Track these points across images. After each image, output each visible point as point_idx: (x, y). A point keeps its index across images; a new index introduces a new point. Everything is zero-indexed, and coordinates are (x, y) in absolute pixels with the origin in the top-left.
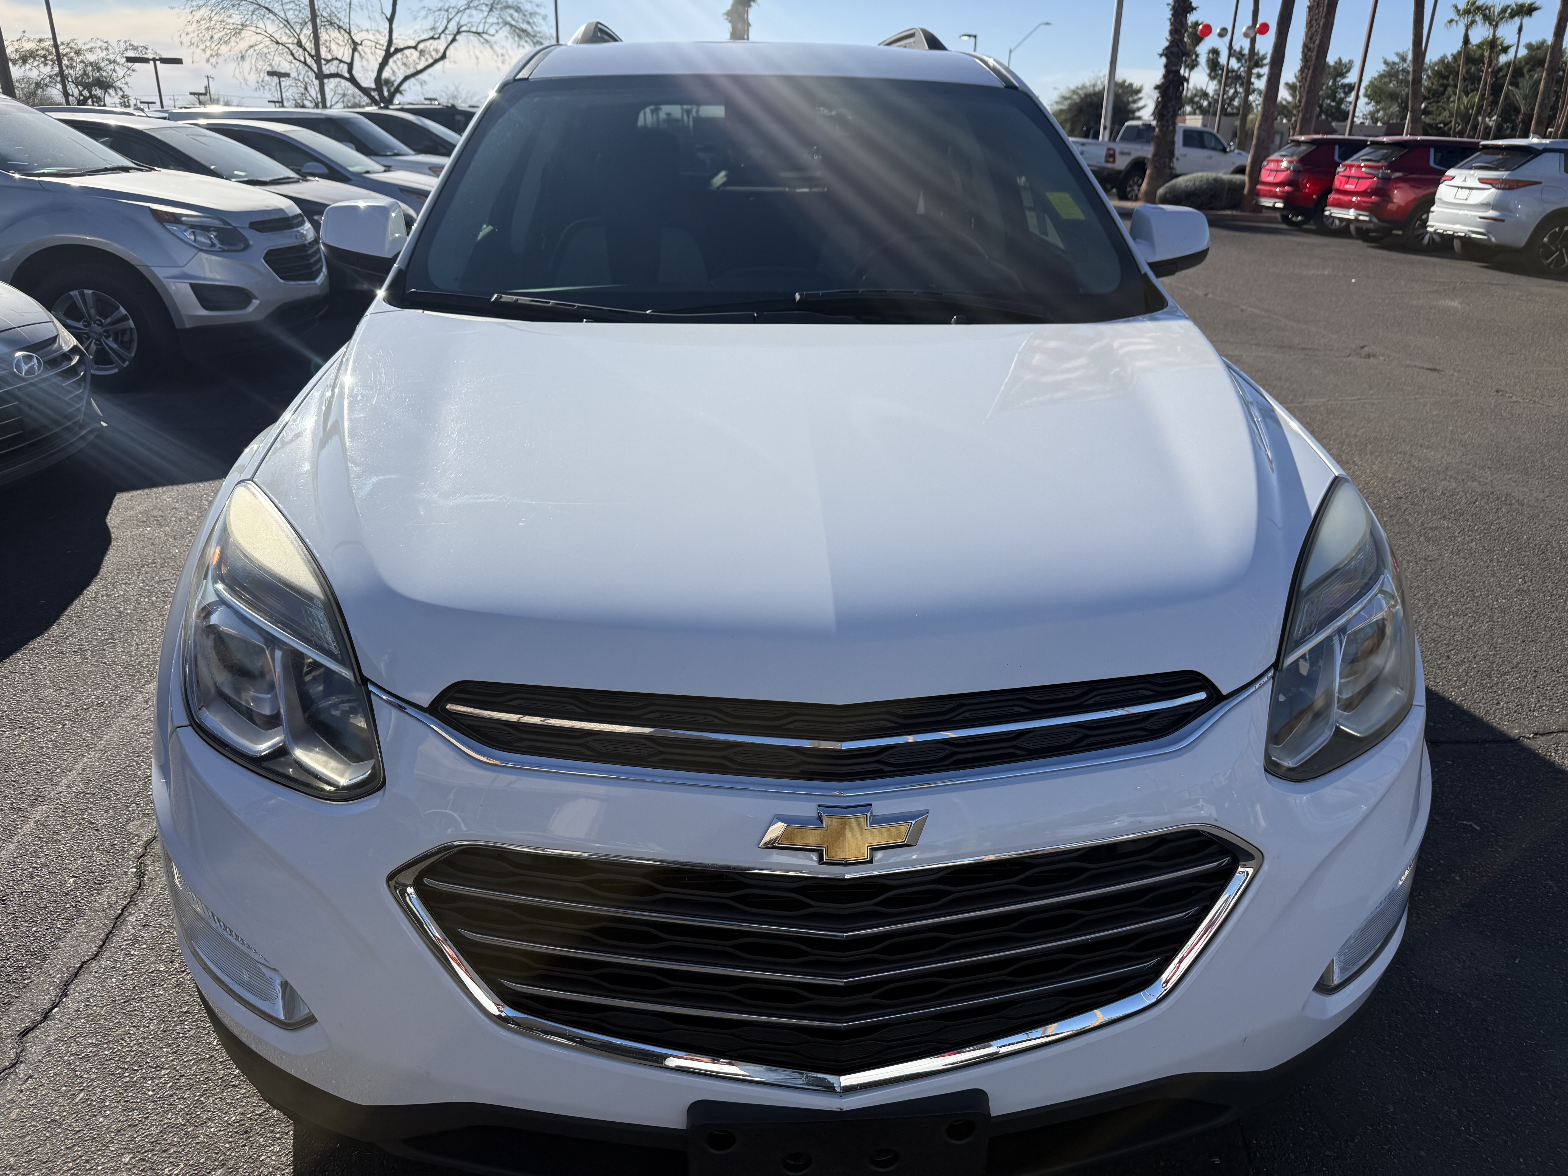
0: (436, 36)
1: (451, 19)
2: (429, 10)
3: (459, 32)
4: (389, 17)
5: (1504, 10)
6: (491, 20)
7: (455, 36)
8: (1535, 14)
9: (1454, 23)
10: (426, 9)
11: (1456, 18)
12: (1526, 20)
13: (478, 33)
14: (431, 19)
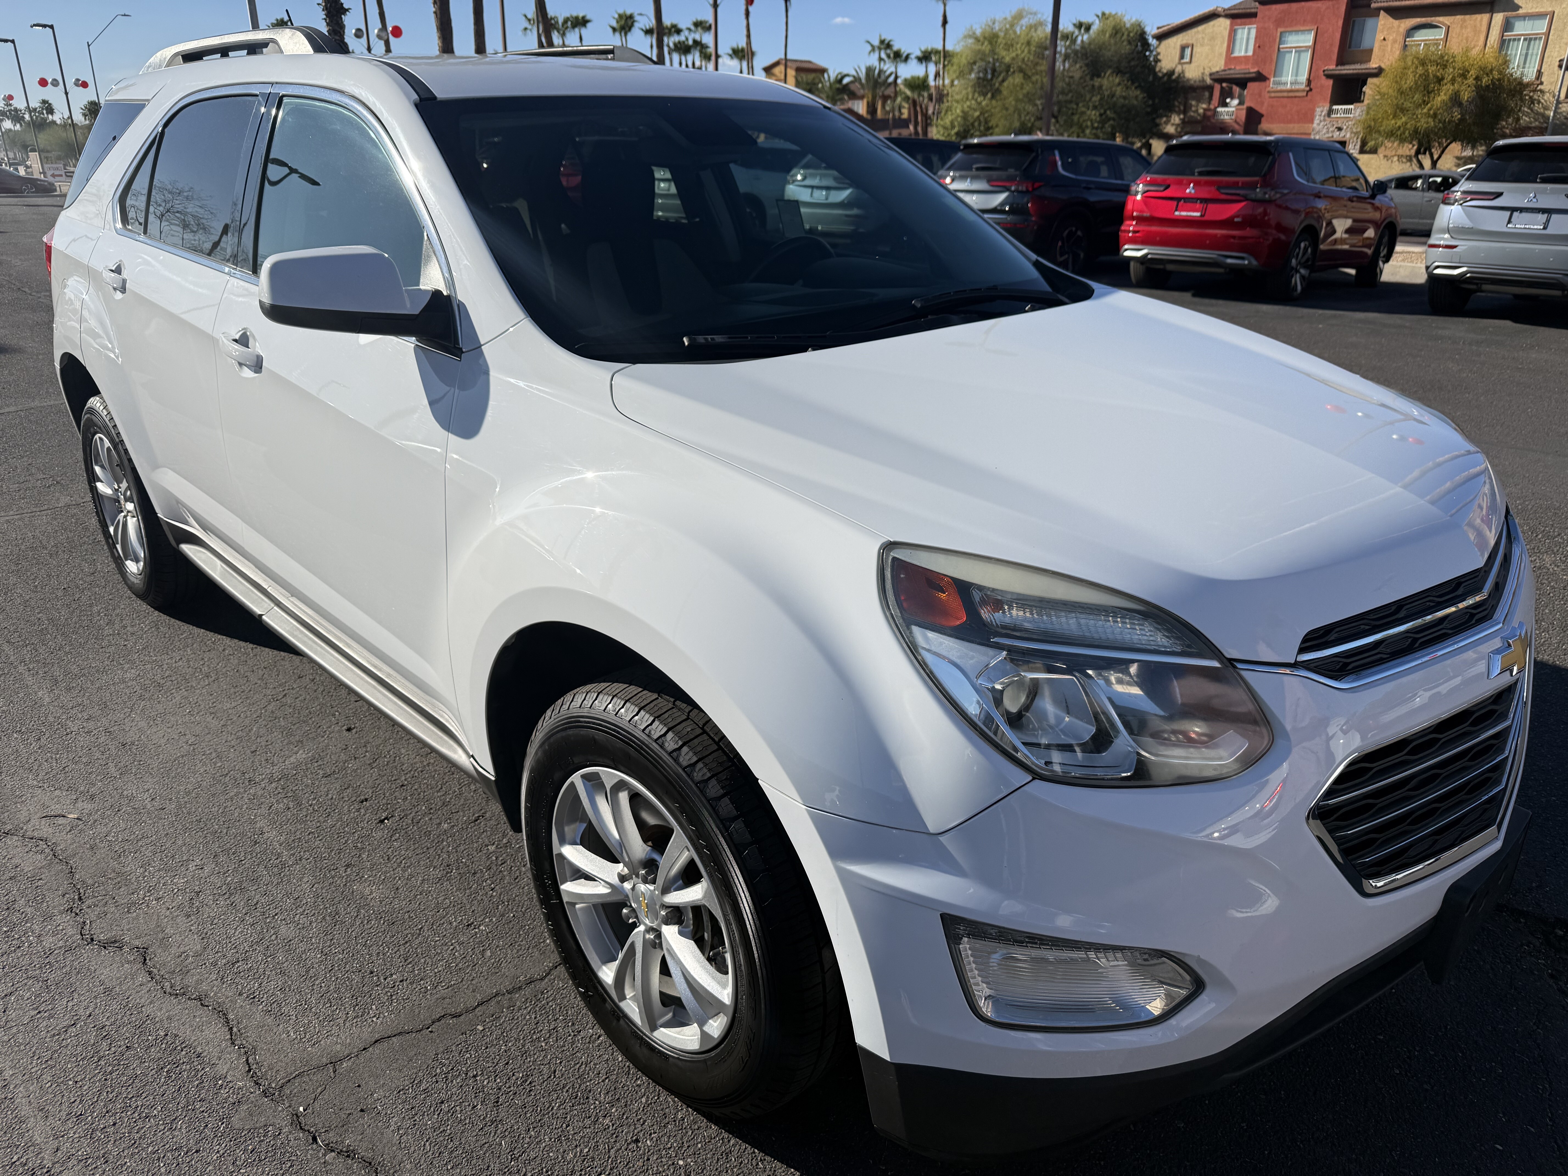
5: (566, 21)
8: (589, 25)
9: (528, 31)
11: (529, 27)
12: (584, 31)
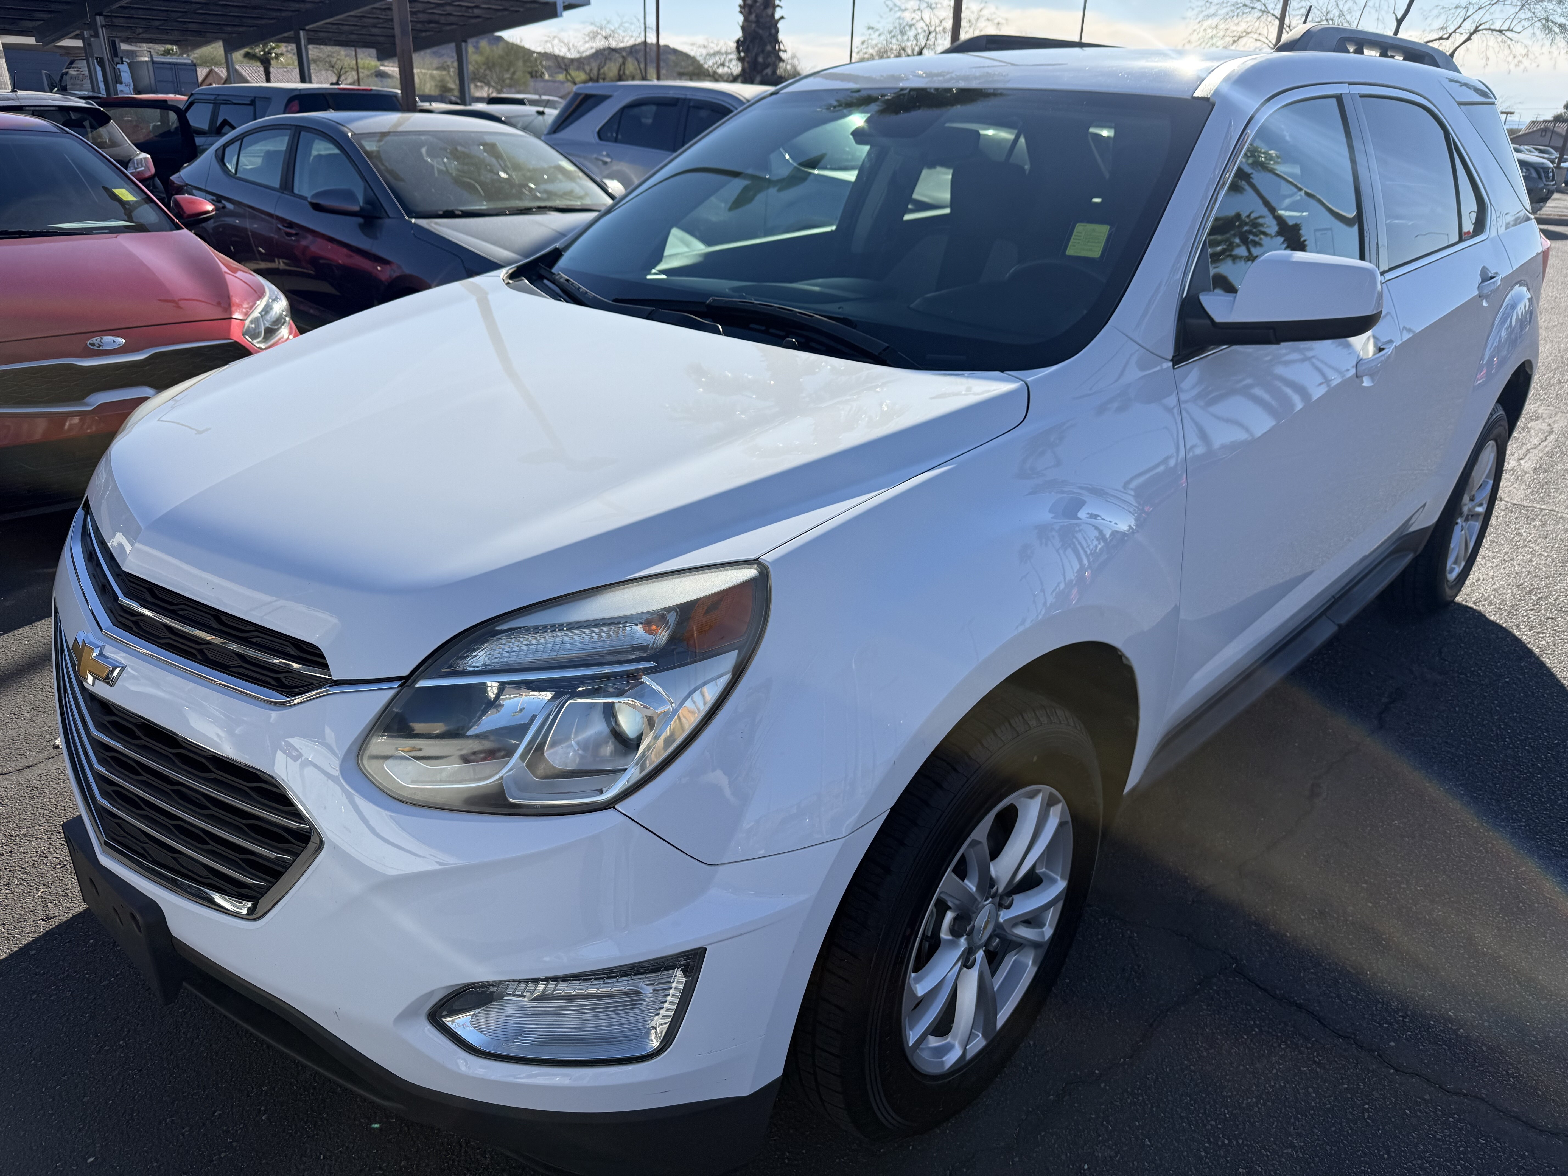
0: (1446, 36)
1: (1468, 17)
2: (1443, 8)
3: (1476, 31)
4: (1399, 17)
6: (1522, 15)
7: (1472, 34)
10: (1439, 7)
13: (1501, 31)
14: (1443, 17)
